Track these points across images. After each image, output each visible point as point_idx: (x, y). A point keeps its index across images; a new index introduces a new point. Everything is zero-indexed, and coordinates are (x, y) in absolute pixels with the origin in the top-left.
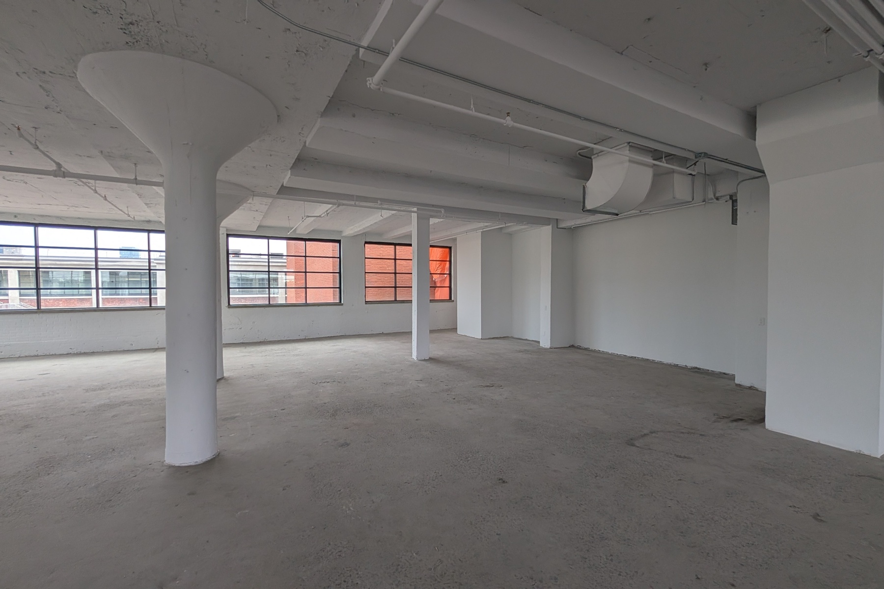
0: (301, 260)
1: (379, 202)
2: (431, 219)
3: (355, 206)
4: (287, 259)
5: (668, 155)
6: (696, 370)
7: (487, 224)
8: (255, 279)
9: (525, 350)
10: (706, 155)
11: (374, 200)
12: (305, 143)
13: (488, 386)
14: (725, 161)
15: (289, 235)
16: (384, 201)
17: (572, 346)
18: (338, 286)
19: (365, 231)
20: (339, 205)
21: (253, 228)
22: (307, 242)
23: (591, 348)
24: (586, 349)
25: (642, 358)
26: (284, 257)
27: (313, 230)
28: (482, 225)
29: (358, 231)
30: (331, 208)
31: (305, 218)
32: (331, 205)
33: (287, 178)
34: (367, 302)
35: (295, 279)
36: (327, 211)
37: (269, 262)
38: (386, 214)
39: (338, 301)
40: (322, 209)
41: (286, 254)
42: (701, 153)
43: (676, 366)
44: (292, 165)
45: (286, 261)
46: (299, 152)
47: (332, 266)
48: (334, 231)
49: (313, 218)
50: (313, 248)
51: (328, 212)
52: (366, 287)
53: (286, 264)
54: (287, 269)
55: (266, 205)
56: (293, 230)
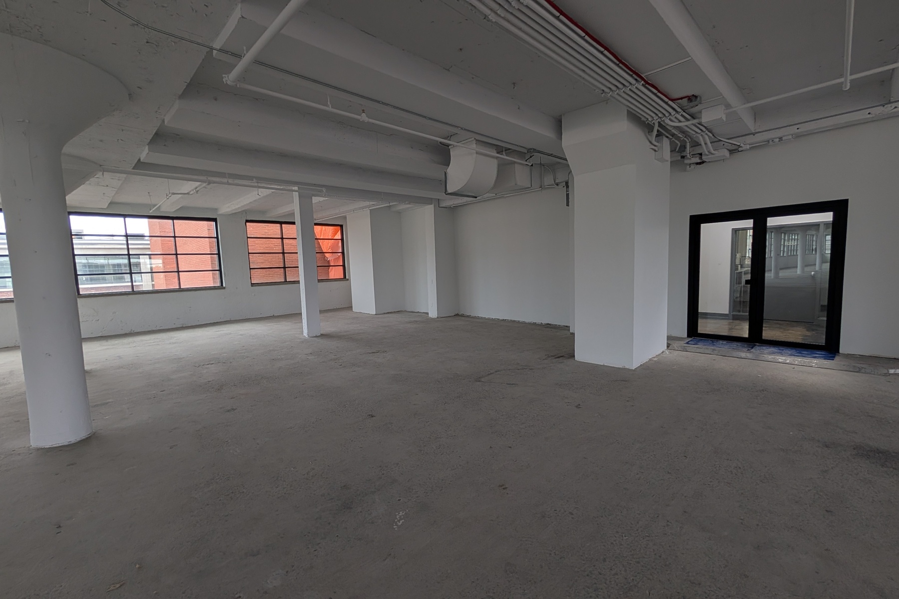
0: (170, 241)
1: (255, 180)
2: (313, 197)
3: (228, 184)
4: (150, 240)
5: (507, 149)
6: (548, 326)
7: (373, 203)
8: (109, 265)
9: (415, 321)
10: (535, 151)
11: (250, 178)
12: (163, 121)
13: (374, 353)
14: (551, 155)
15: (151, 213)
16: (260, 179)
17: (457, 315)
18: (217, 268)
19: (243, 209)
20: (209, 183)
21: (104, 205)
22: (174, 221)
23: (472, 315)
24: (468, 316)
25: (511, 320)
26: (146, 238)
27: (181, 207)
28: (367, 203)
29: (236, 209)
30: (200, 185)
31: (170, 195)
32: (199, 183)
33: (144, 154)
34: (253, 285)
35: (163, 263)
36: (196, 188)
37: (128, 244)
38: (264, 192)
39: (218, 284)
40: (188, 186)
41: (149, 235)
42: (531, 149)
43: (535, 324)
44: (149, 141)
45: (149, 242)
46: (156, 129)
47: (209, 247)
48: (207, 209)
49: (180, 196)
50: (183, 227)
51: (198, 189)
52: (250, 269)
53: (149, 247)
54: (152, 252)
55: (119, 180)
56: (156, 207)
